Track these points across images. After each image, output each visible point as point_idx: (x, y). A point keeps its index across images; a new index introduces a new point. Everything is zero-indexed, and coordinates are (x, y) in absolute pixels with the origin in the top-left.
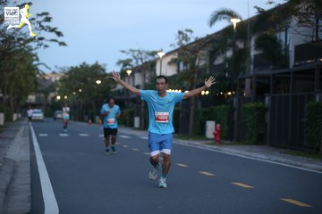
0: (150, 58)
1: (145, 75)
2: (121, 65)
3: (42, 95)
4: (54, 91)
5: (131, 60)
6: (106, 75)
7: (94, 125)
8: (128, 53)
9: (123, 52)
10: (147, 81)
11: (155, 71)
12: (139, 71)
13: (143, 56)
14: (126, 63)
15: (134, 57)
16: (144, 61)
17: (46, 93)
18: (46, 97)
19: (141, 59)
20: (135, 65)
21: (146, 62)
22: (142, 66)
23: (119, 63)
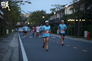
0: (62, 8)
1: (61, 14)
2: (52, 11)
4: (27, 21)
5: (55, 9)
6: (46, 14)
8: (54, 6)
9: (52, 5)
10: (61, 16)
11: (64, 12)
12: (58, 13)
13: (60, 7)
14: (53, 10)
15: (57, 8)
16: (60, 9)
19: (59, 8)
20: (57, 11)
21: (61, 9)
22: (59, 11)
23: (51, 10)
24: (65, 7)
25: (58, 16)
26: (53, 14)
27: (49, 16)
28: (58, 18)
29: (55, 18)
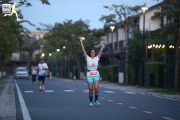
0: (134, 14)
1: (128, 31)
2: (105, 21)
3: (26, 53)
5: (114, 16)
6: (89, 31)
7: (78, 81)
8: (111, 9)
9: (106, 7)
10: (130, 36)
11: (138, 26)
12: (122, 26)
13: (126, 12)
14: (109, 19)
15: (118, 13)
16: (127, 16)
17: (31, 51)
18: (31, 55)
19: (125, 15)
21: (129, 17)
22: (125, 22)
23: (102, 19)
24: (140, 11)
25: (122, 36)
26: (107, 29)
27: (98, 34)
28: (121, 42)
29: (115, 41)
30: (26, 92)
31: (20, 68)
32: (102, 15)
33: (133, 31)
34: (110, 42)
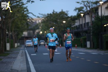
0: (94, 6)
1: (92, 16)
2: (77, 11)
3: (31, 31)
4: (38, 28)
5: (83, 7)
8: (81, 4)
9: (78, 3)
10: (93, 19)
11: (98, 13)
12: (88, 14)
13: (90, 5)
14: (80, 9)
15: (85, 6)
16: (91, 7)
17: (34, 30)
18: (34, 33)
19: (89, 7)
20: (86, 11)
21: (92, 8)
22: (90, 11)
23: (76, 9)
24: (98, 4)
25: (88, 19)
26: (79, 16)
27: (74, 19)
28: (88, 23)
29: (84, 22)
30: (32, 55)
31: (28, 41)
32: (76, 7)
33: (95, 17)
34: (81, 23)
